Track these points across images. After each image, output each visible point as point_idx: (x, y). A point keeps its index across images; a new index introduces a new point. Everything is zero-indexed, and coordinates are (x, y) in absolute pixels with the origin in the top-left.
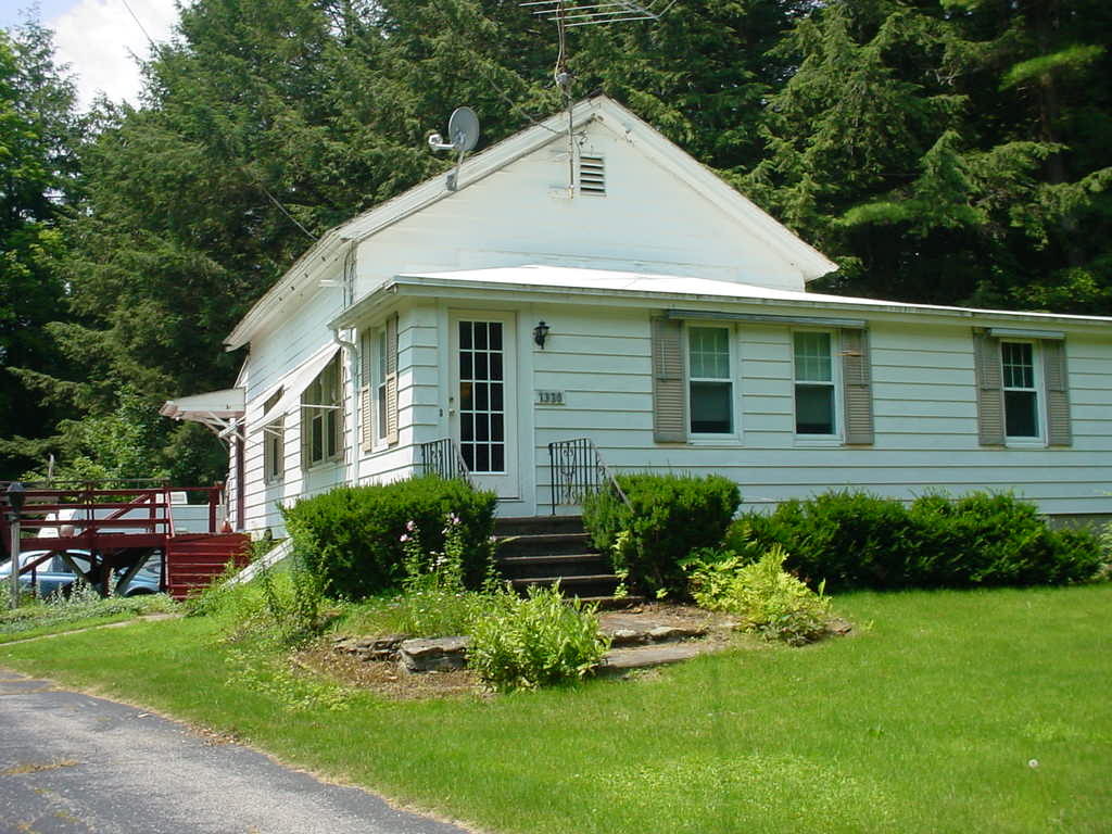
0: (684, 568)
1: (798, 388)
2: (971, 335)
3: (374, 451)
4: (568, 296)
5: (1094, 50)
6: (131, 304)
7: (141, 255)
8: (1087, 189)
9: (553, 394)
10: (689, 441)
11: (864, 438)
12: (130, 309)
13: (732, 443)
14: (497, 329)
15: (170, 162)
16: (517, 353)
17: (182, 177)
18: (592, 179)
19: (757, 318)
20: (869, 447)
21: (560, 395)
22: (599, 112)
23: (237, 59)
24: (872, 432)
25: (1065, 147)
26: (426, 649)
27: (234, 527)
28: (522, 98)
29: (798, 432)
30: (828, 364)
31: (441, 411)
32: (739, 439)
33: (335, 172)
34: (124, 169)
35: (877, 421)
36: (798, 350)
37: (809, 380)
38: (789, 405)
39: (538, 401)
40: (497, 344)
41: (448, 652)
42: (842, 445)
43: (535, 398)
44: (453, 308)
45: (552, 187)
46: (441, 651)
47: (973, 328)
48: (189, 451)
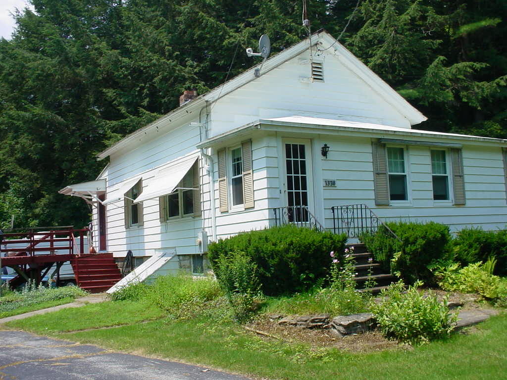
0: (431, 270)
1: (434, 177)
2: (501, 152)
3: (229, 212)
4: (338, 131)
5: (498, 21)
6: (14, 138)
7: (22, 113)
8: (498, 84)
9: (331, 181)
10: (390, 204)
11: (461, 202)
12: (15, 140)
13: (408, 205)
14: (302, 148)
15: (40, 67)
16: (313, 160)
17: (46, 74)
18: (317, 73)
19: (418, 143)
20: (464, 206)
21: (334, 182)
22: (321, 40)
23: (73, 16)
24: (465, 199)
25: (488, 65)
26: (350, 322)
27: (97, 250)
28: (227, 37)
29: (434, 199)
30: (445, 165)
31: (280, 191)
32: (411, 203)
33: (125, 72)
34: (11, 71)
35: (467, 193)
36: (433, 159)
37: (438, 173)
38: (430, 186)
39: (325, 185)
40: (303, 156)
41: (362, 323)
42: (453, 205)
43: (323, 184)
44: (284, 136)
45: (300, 77)
46: (358, 322)
47: (502, 148)
48: (47, 210)
